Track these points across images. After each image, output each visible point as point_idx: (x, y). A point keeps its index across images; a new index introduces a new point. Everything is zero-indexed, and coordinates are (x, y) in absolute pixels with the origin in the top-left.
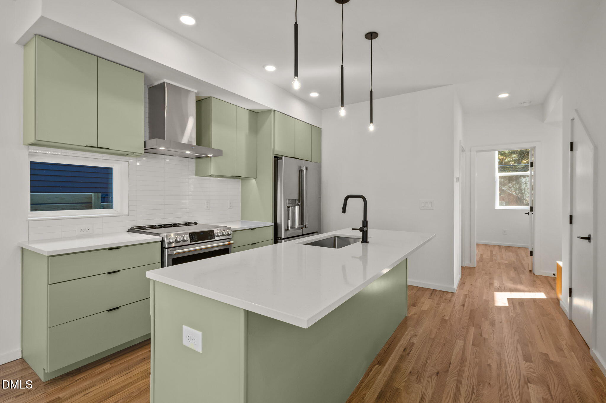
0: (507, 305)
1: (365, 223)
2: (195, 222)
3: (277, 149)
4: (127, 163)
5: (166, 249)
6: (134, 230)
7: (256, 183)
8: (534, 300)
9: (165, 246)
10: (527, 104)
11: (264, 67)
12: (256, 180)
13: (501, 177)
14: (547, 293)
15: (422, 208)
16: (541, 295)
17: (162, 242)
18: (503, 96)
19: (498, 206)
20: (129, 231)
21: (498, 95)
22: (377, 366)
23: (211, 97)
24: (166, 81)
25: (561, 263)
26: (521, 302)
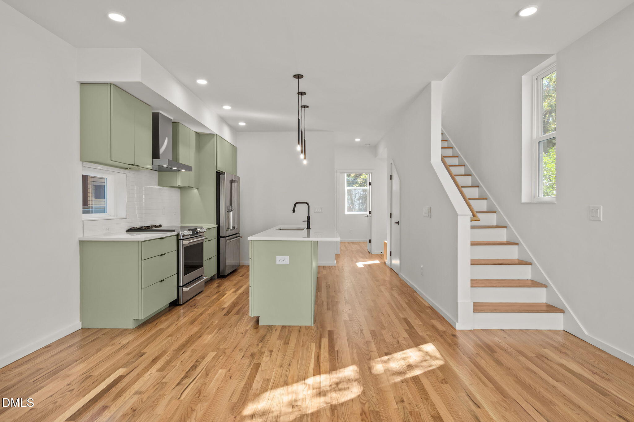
0: (363, 267)
1: (308, 218)
2: (160, 225)
3: (219, 165)
4: (125, 175)
5: (182, 240)
6: (130, 230)
7: (198, 193)
8: (375, 264)
9: (181, 238)
10: (368, 146)
11: (222, 106)
12: (197, 190)
13: (348, 190)
14: (379, 261)
15: (316, 212)
16: (377, 262)
17: (177, 235)
18: (358, 140)
19: (347, 213)
20: (128, 231)
21: (355, 139)
22: (318, 293)
23: (178, 123)
24: (161, 112)
25: (386, 242)
26: (370, 266)
